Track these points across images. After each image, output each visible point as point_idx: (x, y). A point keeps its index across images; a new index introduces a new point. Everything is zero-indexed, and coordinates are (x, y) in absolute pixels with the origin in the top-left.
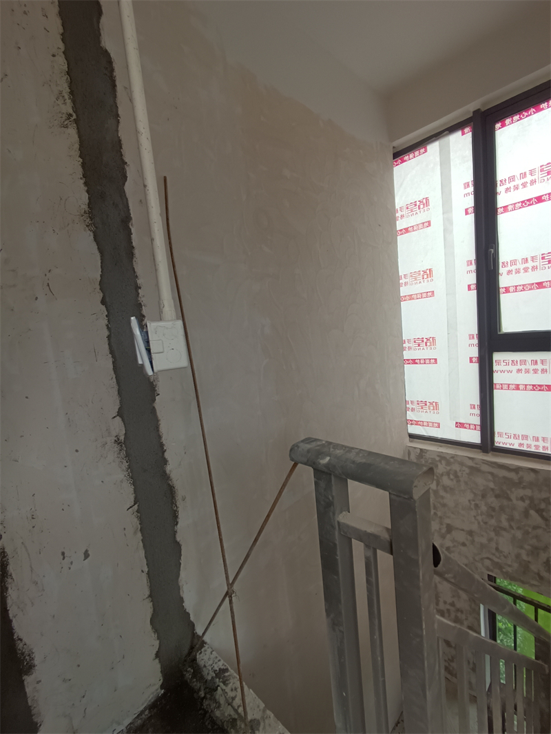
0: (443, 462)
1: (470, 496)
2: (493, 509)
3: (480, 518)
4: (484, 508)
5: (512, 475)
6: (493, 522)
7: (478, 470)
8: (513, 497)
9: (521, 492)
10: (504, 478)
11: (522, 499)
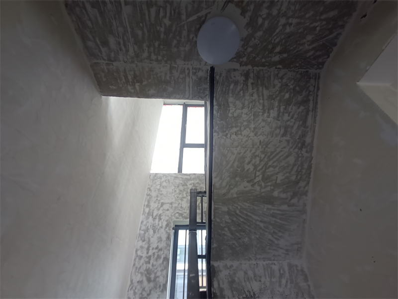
0: (164, 177)
1: (173, 188)
2: (181, 191)
3: (176, 196)
4: (178, 191)
5: (188, 177)
6: (181, 196)
7: (177, 177)
8: (188, 184)
9: (191, 182)
10: (186, 178)
11: (191, 184)
